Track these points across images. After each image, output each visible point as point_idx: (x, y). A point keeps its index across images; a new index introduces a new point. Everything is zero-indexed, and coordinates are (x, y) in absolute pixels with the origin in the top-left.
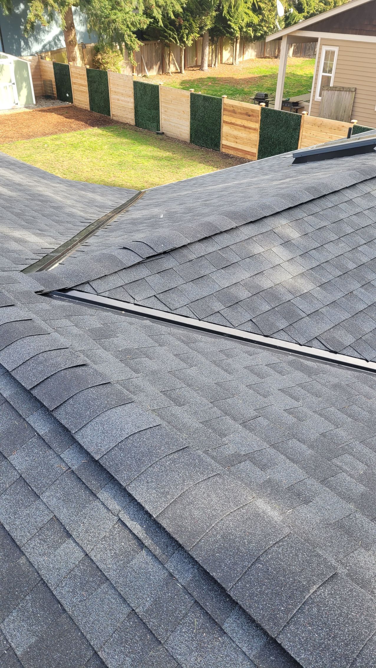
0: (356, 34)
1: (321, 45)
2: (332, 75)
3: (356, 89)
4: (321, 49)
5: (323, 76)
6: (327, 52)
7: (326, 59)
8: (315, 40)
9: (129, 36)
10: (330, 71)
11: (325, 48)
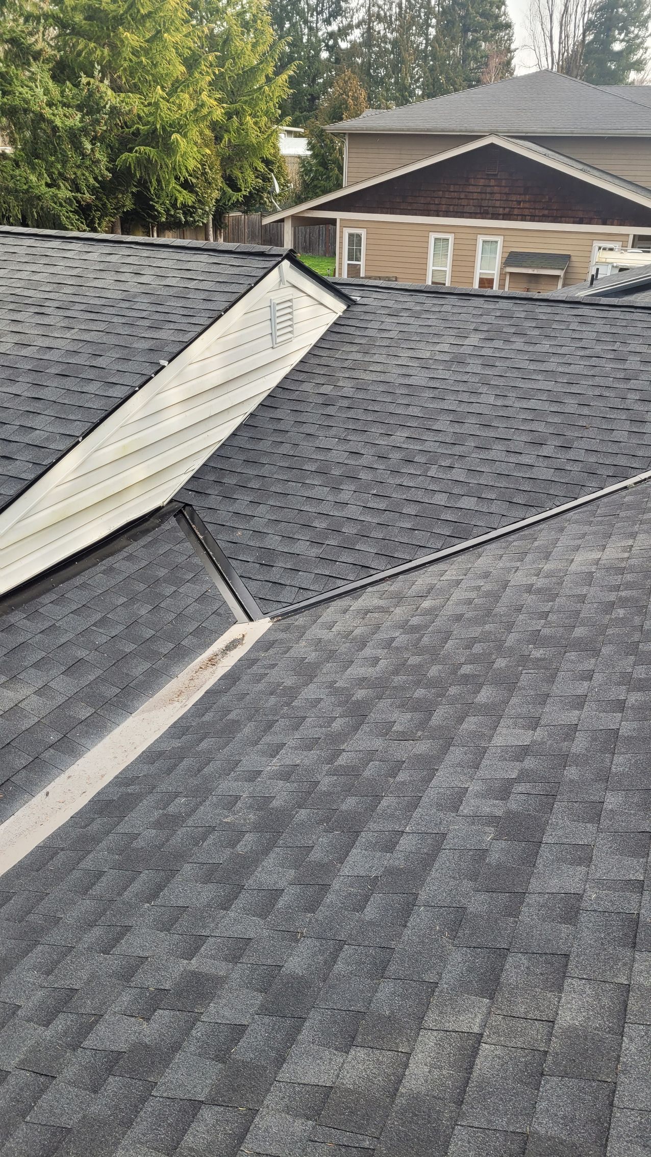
0: (387, 213)
1: (342, 227)
2: (362, 263)
3: (396, 278)
4: (341, 232)
5: (348, 264)
6: (351, 236)
7: (351, 243)
8: (333, 222)
9: (67, 218)
10: (358, 259)
11: (347, 232)
